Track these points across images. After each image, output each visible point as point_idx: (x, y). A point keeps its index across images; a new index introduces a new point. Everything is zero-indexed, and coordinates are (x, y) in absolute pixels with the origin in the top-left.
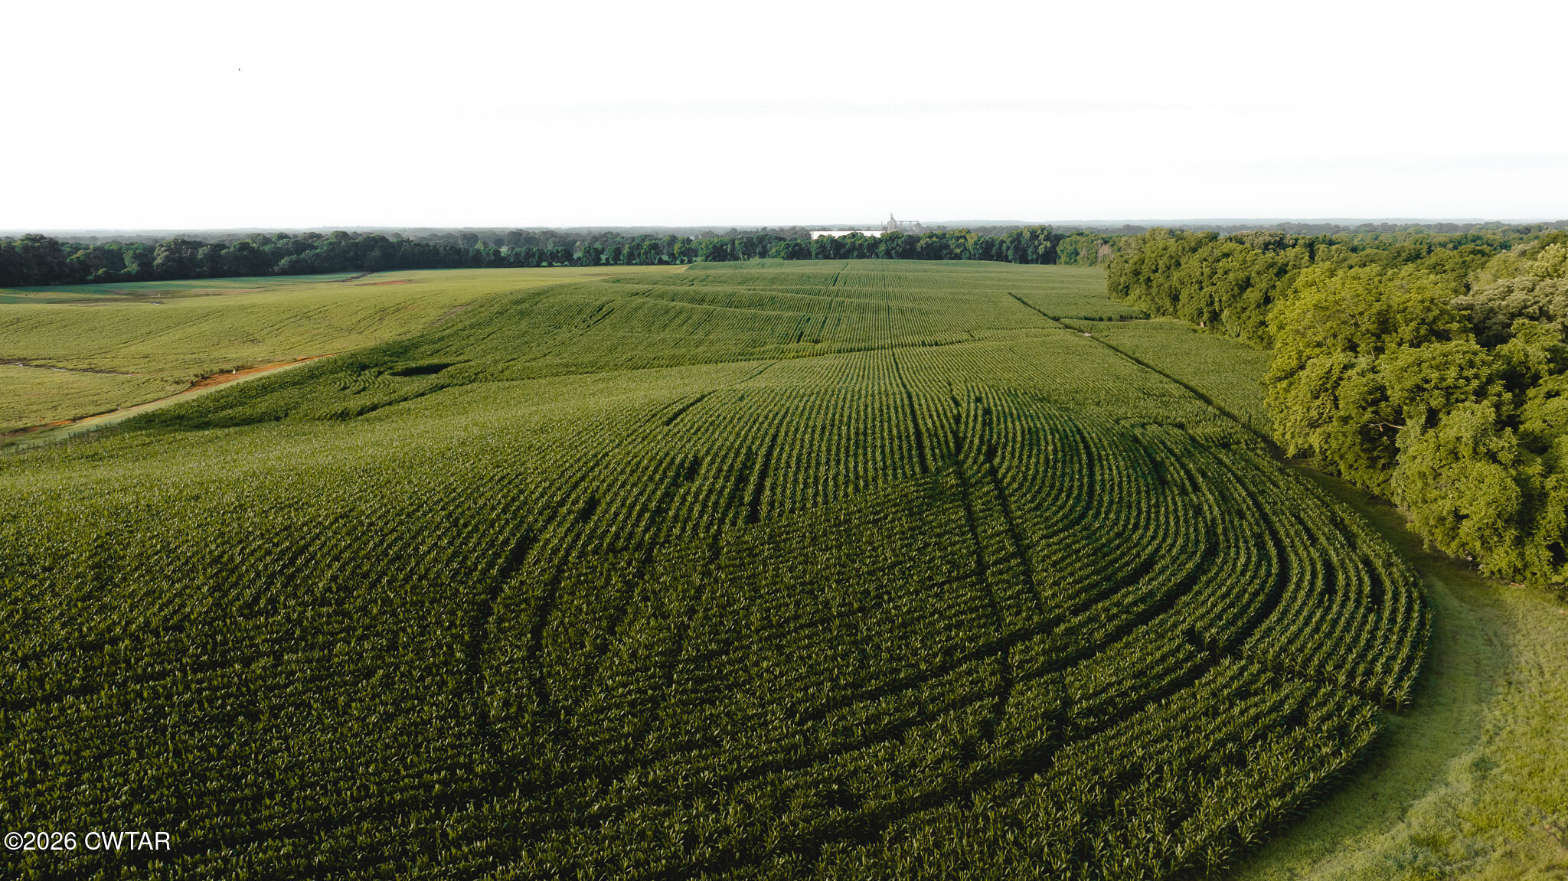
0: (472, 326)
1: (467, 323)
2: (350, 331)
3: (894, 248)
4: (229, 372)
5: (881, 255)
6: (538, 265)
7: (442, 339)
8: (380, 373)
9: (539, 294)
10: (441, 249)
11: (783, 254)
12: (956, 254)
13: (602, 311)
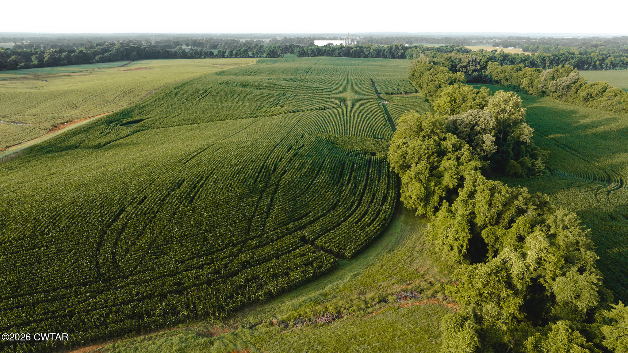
0: (156, 100)
1: (154, 99)
2: (111, 102)
3: (341, 52)
4: (64, 123)
5: (336, 55)
6: (200, 58)
7: (143, 107)
8: (117, 124)
9: (185, 84)
10: (161, 51)
11: (297, 54)
12: (366, 55)
13: (206, 93)
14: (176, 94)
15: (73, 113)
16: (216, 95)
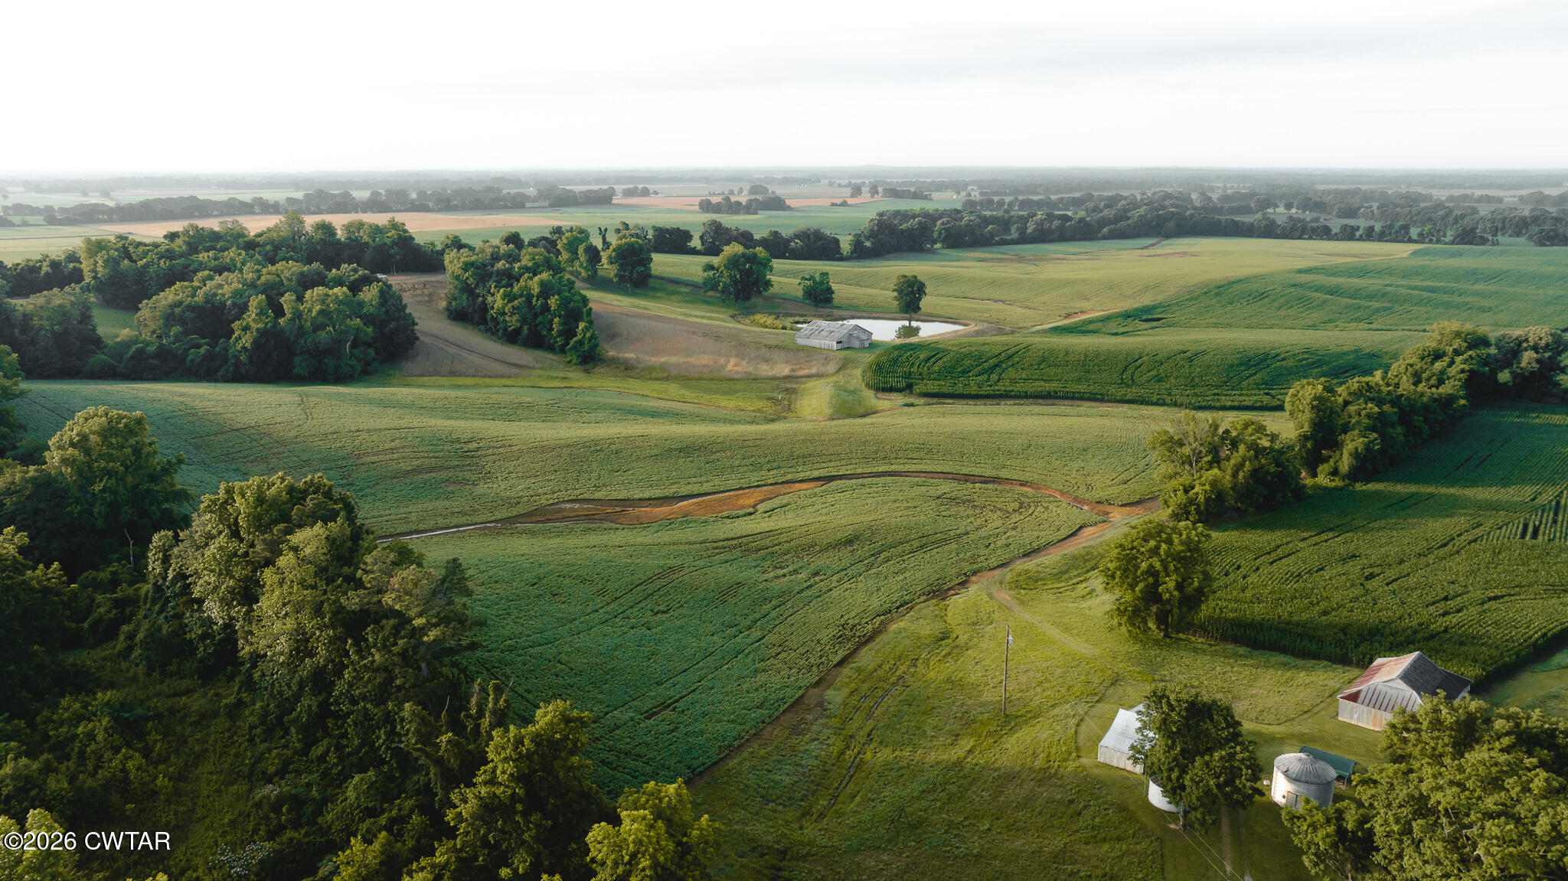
4: (1078, 313)
7: (1168, 305)
8: (1135, 319)
10: (1223, 221)
13: (1262, 296)
14: (1217, 294)
15: (1085, 305)
16: (1274, 301)
